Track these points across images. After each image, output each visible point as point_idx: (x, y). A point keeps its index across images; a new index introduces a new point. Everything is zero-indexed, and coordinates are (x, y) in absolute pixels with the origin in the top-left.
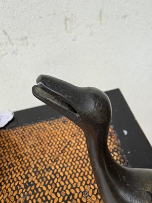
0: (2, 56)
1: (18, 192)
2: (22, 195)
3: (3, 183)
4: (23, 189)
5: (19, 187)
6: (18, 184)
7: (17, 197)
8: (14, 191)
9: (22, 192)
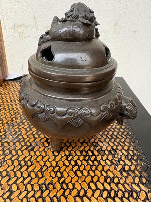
0: (25, 37)
1: (16, 116)
2: (19, 118)
3: (2, 109)
4: (21, 115)
5: (17, 114)
6: (17, 112)
7: (14, 119)
8: (11, 115)
9: (20, 117)
